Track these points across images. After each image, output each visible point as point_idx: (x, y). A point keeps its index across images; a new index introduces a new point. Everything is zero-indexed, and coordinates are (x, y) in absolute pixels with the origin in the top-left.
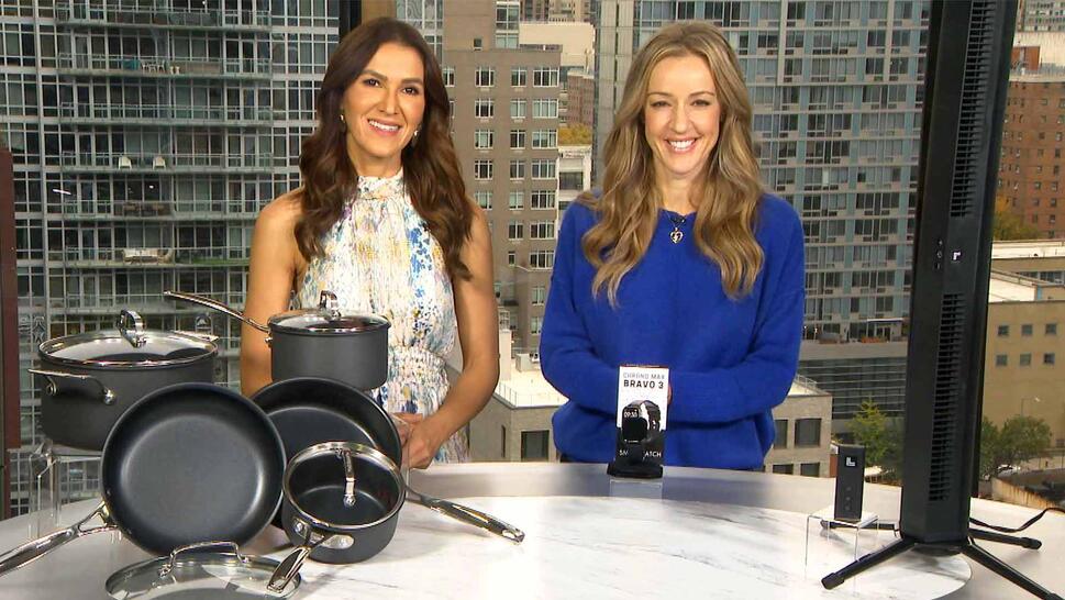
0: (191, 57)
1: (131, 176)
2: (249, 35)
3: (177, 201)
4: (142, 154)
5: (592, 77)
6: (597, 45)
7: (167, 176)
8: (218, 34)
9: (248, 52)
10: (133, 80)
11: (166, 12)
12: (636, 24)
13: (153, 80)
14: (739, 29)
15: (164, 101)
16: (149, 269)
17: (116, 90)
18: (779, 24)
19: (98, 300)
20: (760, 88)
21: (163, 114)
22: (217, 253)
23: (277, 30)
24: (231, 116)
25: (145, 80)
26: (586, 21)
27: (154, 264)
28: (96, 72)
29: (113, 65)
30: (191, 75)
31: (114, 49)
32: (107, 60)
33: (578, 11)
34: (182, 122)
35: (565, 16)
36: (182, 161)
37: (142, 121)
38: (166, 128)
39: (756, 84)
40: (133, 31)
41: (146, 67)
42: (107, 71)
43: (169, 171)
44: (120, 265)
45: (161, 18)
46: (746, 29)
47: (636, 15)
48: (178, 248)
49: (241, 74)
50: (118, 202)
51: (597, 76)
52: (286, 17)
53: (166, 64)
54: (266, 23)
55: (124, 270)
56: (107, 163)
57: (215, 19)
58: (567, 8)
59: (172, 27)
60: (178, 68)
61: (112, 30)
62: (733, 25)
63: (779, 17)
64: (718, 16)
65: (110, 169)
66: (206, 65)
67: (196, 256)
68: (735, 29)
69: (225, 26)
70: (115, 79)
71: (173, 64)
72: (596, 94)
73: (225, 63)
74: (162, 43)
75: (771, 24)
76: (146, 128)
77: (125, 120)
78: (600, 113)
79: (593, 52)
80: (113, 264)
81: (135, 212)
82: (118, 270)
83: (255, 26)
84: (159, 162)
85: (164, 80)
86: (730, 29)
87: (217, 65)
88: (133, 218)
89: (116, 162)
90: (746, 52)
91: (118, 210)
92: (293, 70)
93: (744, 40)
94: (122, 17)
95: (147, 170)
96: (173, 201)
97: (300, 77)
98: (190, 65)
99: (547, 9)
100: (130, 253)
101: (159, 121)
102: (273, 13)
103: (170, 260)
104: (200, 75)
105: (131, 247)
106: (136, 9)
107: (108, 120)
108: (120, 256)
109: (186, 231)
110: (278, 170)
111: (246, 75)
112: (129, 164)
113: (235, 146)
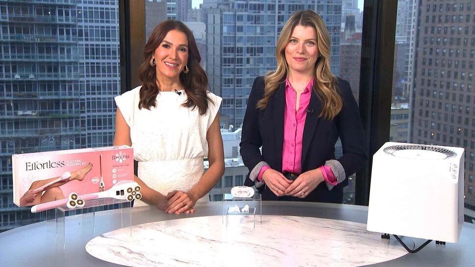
0: (44, 35)
1: (20, 82)
2: (68, 26)
3: (40, 92)
4: (25, 73)
5: (205, 43)
6: (207, 31)
7: (35, 82)
8: (55, 26)
9: (68, 33)
10: (21, 43)
11: (34, 17)
12: (221, 23)
13: (28, 44)
14: (260, 25)
15: (33, 52)
16: (28, 119)
17: (13, 48)
18: (275, 24)
19: (7, 132)
20: (268, 47)
21: (33, 57)
22: (57, 112)
23: (79, 24)
24: (62, 58)
25: (25, 43)
26: (202, 21)
27: (30, 117)
28: (4, 40)
29: (12, 38)
30: (45, 42)
31: (12, 31)
32: (9, 36)
33: (199, 17)
34: (41, 60)
35: (194, 20)
36: (41, 76)
37: (24, 60)
38: (34, 63)
39: (267, 46)
40: (20, 24)
41: (26, 38)
42: (9, 40)
43: (36, 80)
44: (16, 117)
45: (32, 19)
46: (262, 25)
47: (221, 19)
48: (40, 110)
49: (65, 41)
50: (15, 92)
51: (207, 42)
52: (83, 19)
53: (34, 37)
54: (75, 21)
55: (18, 119)
56: (10, 77)
57: (54, 19)
58: (194, 17)
59: (36, 22)
60: (39, 39)
61: (11, 24)
62: (258, 24)
63: (275, 21)
64: (252, 20)
65: (11, 79)
66: (51, 38)
67: (48, 114)
68: (259, 25)
69: (58, 22)
70: (12, 43)
71: (36, 37)
72: (207, 50)
73: (59, 37)
74: (32, 29)
75: (272, 24)
76: (26, 63)
77: (17, 60)
78: (208, 56)
79: (205, 33)
80: (13, 117)
81: (23, 96)
82: (15, 119)
83: (70, 22)
84: (32, 76)
85: (33, 44)
86: (257, 25)
87: (55, 38)
88: (21, 98)
89: (13, 76)
90: (263, 34)
91: (15, 96)
92: (87, 40)
93: (262, 29)
94: (15, 19)
95: (27, 79)
96: (38, 92)
97: (89, 43)
98: (44, 38)
99: (187, 17)
100: (20, 113)
101: (31, 60)
102: (78, 17)
103: (36, 115)
104: (48, 42)
105: (20, 110)
106: (21, 15)
107: (10, 59)
108: (16, 114)
109: (44, 103)
110: (82, 79)
111: (68, 42)
112: (19, 77)
113: (63, 70)
